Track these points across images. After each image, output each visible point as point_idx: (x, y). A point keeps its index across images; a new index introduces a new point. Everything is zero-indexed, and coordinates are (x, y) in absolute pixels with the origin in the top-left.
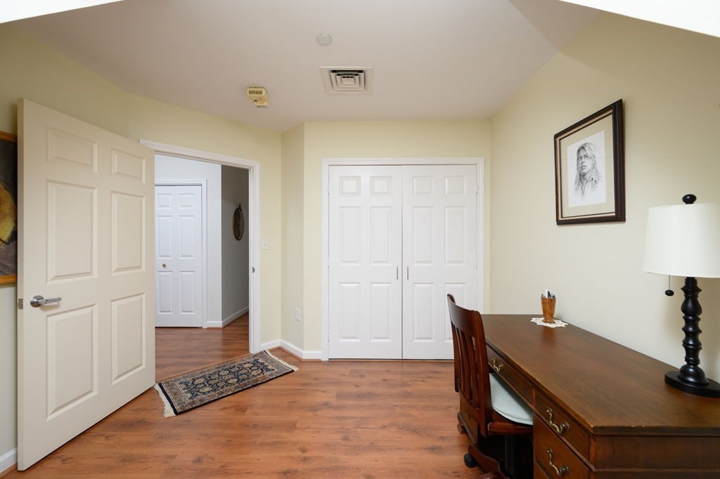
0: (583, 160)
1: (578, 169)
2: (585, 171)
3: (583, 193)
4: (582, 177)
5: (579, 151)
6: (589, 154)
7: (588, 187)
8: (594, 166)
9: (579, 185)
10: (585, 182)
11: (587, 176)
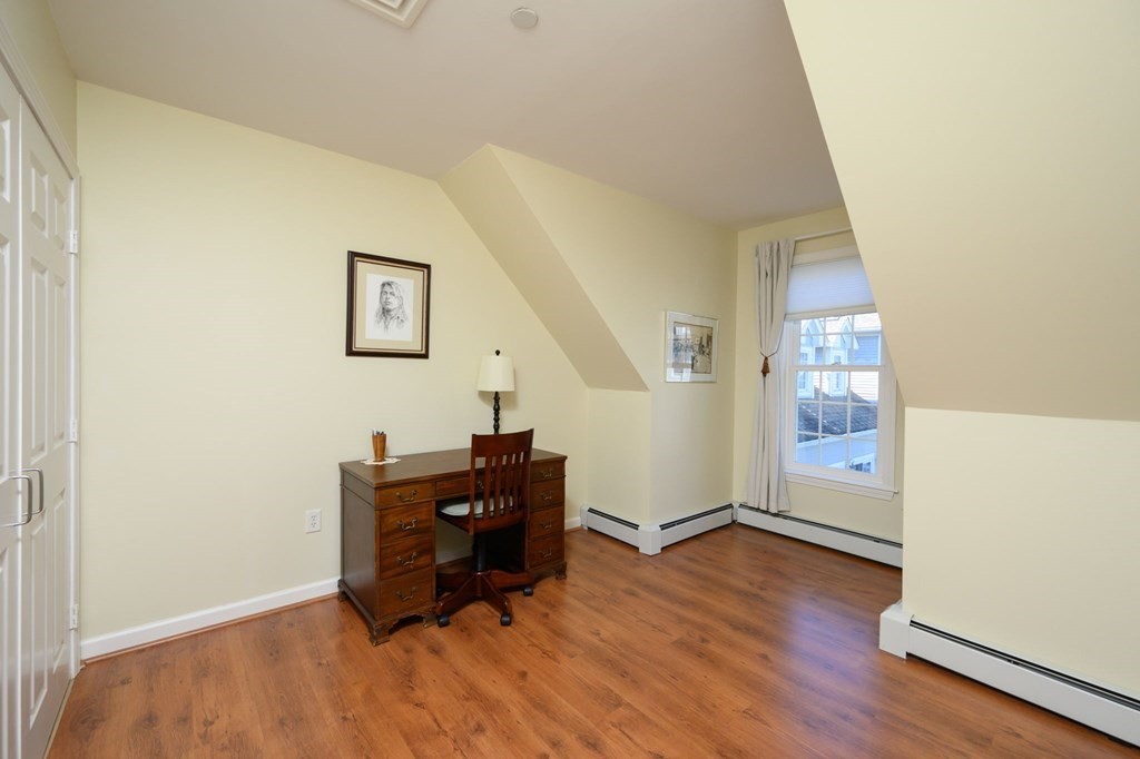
0: (389, 295)
1: (380, 302)
2: (389, 307)
3: (386, 327)
4: (385, 312)
5: (383, 285)
6: (396, 294)
7: (393, 324)
8: (401, 306)
9: (381, 318)
10: (389, 318)
11: (393, 313)
